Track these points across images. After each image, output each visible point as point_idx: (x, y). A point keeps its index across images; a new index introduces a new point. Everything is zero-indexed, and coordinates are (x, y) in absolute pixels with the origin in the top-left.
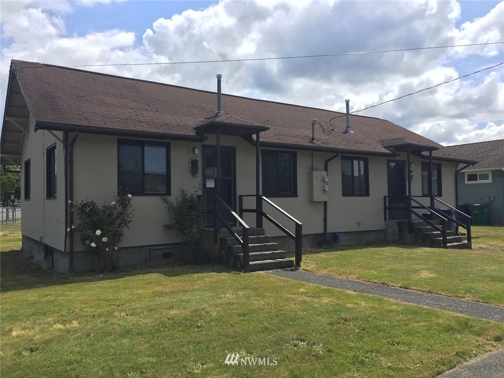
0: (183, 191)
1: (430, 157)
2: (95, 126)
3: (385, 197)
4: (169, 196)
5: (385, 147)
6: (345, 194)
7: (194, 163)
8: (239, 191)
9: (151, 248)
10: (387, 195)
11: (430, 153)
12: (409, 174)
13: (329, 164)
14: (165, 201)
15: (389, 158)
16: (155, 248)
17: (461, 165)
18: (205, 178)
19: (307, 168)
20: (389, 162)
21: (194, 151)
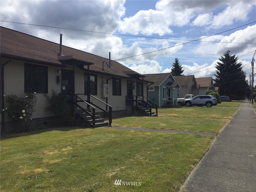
0: (53, 91)
1: (143, 80)
2: (17, 55)
3: (126, 96)
4: (47, 93)
5: (127, 75)
6: (113, 95)
7: (58, 77)
8: (76, 92)
9: (39, 119)
10: (127, 95)
11: (143, 79)
12: (134, 87)
13: (109, 81)
14: (45, 96)
15: (128, 79)
16: (40, 119)
17: (149, 84)
18: (62, 85)
19: (101, 82)
20: (128, 81)
21: (58, 72)
